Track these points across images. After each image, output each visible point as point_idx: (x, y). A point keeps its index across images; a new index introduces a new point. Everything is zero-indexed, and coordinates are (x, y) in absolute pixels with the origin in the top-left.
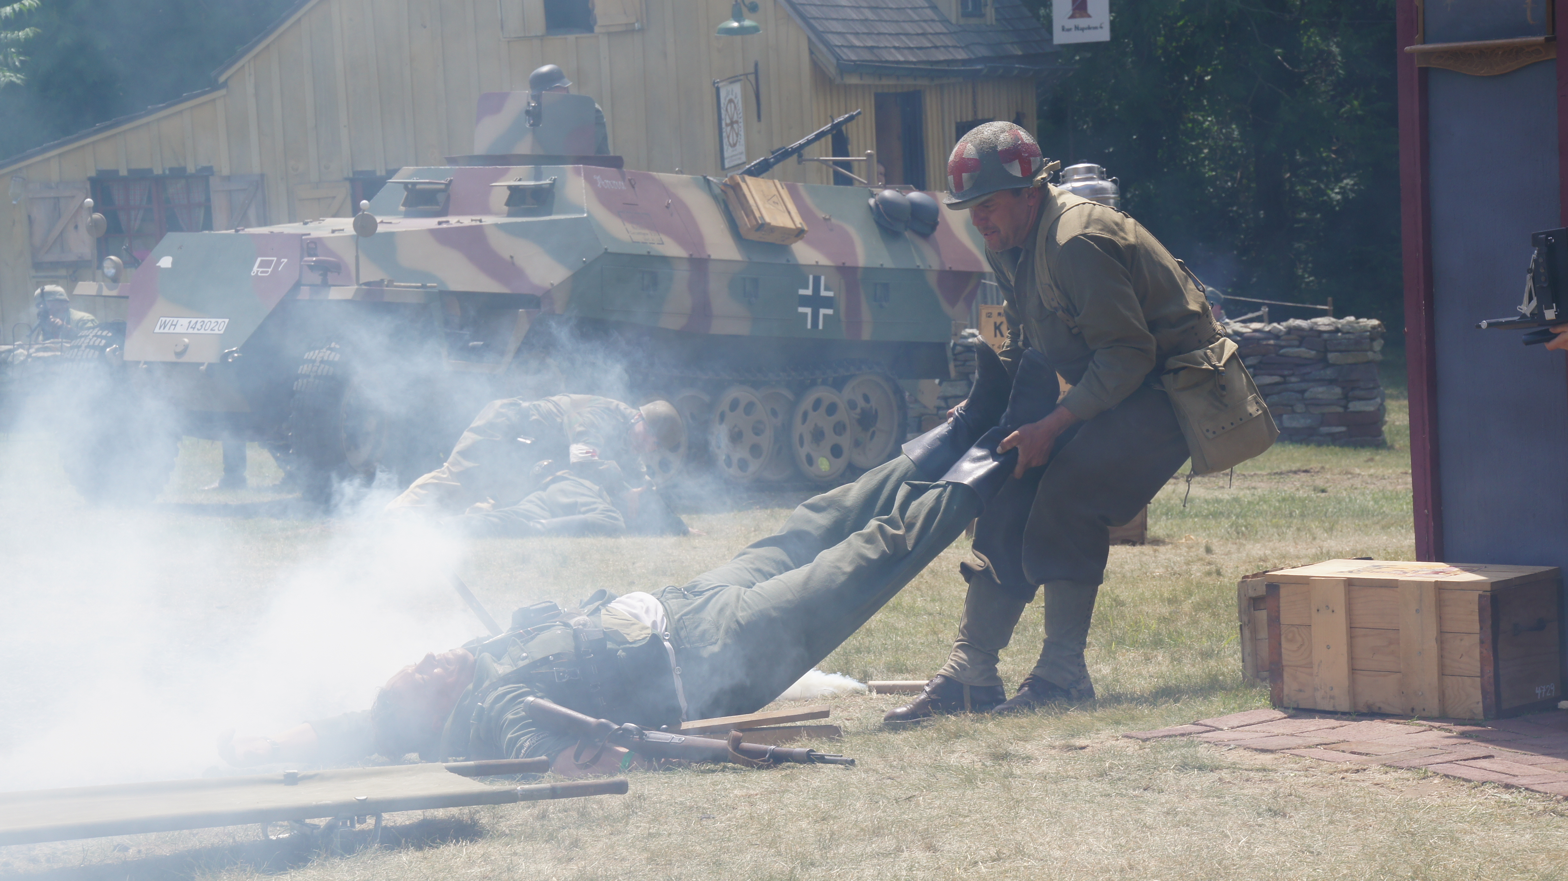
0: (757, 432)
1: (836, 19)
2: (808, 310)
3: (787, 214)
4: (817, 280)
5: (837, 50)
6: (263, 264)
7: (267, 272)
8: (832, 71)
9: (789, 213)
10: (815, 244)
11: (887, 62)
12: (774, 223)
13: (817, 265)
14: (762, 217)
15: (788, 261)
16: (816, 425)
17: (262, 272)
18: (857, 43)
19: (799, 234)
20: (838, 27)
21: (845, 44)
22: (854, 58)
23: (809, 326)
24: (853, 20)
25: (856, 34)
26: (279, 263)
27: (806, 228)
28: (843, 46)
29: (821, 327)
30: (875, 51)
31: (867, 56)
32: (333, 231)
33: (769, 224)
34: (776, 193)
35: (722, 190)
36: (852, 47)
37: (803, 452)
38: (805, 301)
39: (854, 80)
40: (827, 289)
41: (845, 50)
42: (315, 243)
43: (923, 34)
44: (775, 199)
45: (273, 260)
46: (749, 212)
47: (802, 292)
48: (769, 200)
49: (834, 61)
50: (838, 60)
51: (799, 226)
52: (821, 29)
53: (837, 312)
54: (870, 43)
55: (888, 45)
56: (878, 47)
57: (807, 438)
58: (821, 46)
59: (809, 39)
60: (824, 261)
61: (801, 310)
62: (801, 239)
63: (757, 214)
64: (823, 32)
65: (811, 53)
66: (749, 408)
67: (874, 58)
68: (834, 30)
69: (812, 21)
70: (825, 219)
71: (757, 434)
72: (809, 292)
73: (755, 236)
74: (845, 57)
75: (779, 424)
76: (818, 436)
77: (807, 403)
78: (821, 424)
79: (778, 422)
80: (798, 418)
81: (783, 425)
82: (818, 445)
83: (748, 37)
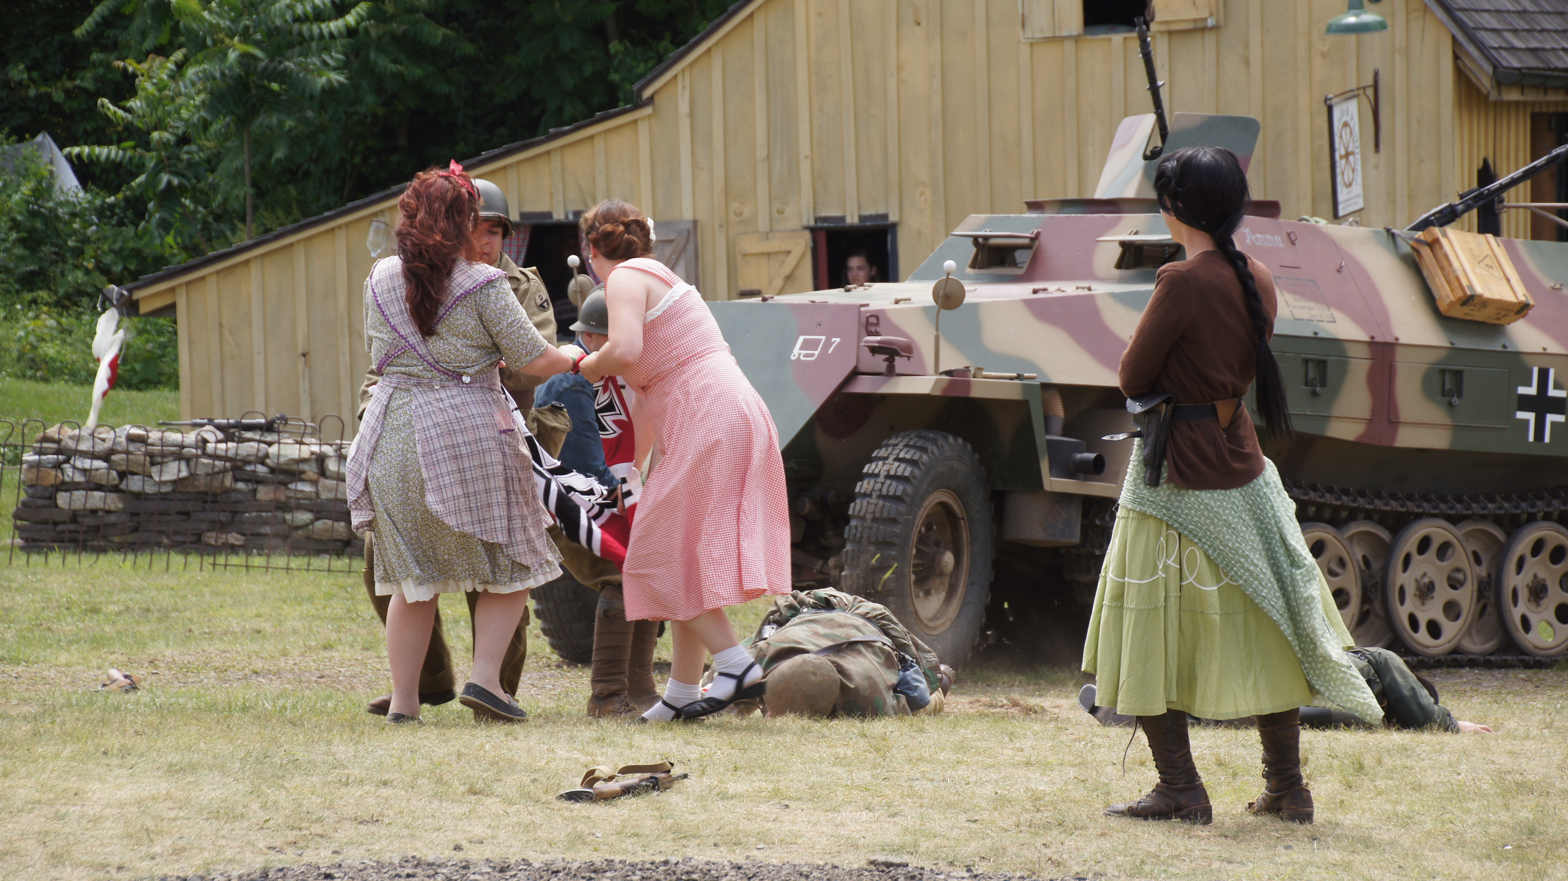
0: (1454, 584)
1: (1488, 11)
2: (1531, 416)
3: (1504, 282)
4: (1544, 375)
5: (1494, 52)
6: (806, 345)
7: (812, 355)
8: (1485, 83)
9: (1508, 280)
10: (1542, 326)
11: (1556, 69)
12: (1487, 295)
13: (1545, 354)
14: (1471, 286)
15: (1504, 346)
16: (1535, 576)
17: (805, 356)
18: (1518, 43)
19: (1522, 309)
20: (1492, 22)
21: (1504, 45)
22: (1516, 64)
23: (1531, 438)
24: (1508, 12)
25: (1515, 31)
26: (828, 343)
27: (1531, 302)
28: (1500, 48)
29: (1547, 439)
30: (1540, 54)
31: (1531, 62)
32: (897, 302)
33: (1481, 296)
34: (1490, 253)
35: (1413, 248)
36: (1512, 49)
37: (1516, 613)
38: (1526, 403)
39: (1513, 96)
40: (1557, 386)
41: (1504, 53)
42: (877, 317)
44: (1488, 261)
45: (820, 340)
46: (1452, 279)
47: (1522, 390)
48: (1480, 262)
49: (1489, 69)
50: (1495, 67)
51: (1522, 299)
52: (1471, 25)
54: (1534, 44)
55: (1555, 46)
56: (1543, 49)
57: (1523, 595)
58: (1472, 49)
59: (1454, 39)
60: (1554, 348)
61: (1521, 415)
62: (1523, 317)
63: (1465, 283)
64: (1475, 29)
65: (1456, 57)
66: (1444, 550)
67: (1541, 65)
68: (1488, 26)
69: (1460, 14)
70: (1553, 288)
71: (1454, 587)
72: (1532, 391)
73: (1459, 313)
74: (1505, 64)
75: (1484, 574)
76: (1538, 592)
77: (1523, 545)
78: (1541, 575)
79: (1482, 571)
80: (1512, 565)
81: (1489, 576)
82: (1538, 605)
83: (1365, 37)
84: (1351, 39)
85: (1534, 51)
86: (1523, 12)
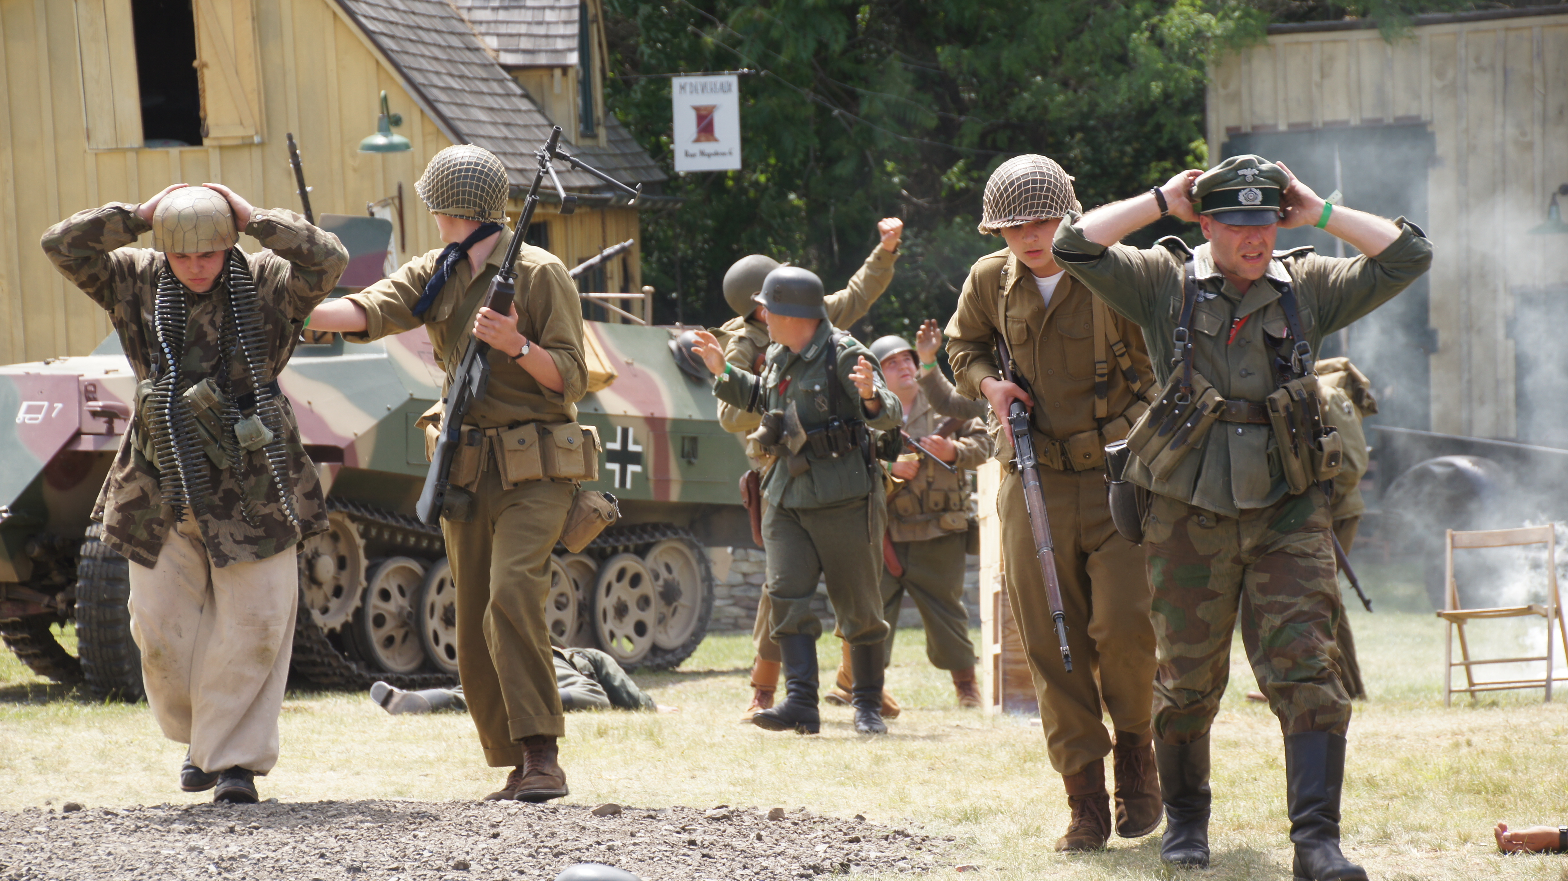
0: (560, 606)
2: (616, 467)
4: (625, 432)
6: (30, 410)
7: (37, 419)
9: (597, 355)
10: (625, 393)
13: (626, 416)
15: (596, 410)
16: (619, 598)
17: (31, 419)
19: (609, 379)
23: (617, 484)
26: (51, 409)
27: (615, 373)
29: (628, 485)
30: (525, 173)
37: (606, 628)
38: (612, 456)
40: (636, 442)
42: (94, 386)
45: (42, 407)
47: (609, 446)
51: (608, 370)
53: (645, 469)
55: (533, 167)
56: (526, 170)
57: (611, 613)
60: (633, 411)
61: (609, 466)
62: (609, 385)
70: (627, 363)
72: (617, 446)
75: (581, 597)
79: (580, 595)
80: (602, 590)
81: (584, 598)
82: (621, 621)
83: (391, 156)
84: (378, 156)
86: (506, 139)
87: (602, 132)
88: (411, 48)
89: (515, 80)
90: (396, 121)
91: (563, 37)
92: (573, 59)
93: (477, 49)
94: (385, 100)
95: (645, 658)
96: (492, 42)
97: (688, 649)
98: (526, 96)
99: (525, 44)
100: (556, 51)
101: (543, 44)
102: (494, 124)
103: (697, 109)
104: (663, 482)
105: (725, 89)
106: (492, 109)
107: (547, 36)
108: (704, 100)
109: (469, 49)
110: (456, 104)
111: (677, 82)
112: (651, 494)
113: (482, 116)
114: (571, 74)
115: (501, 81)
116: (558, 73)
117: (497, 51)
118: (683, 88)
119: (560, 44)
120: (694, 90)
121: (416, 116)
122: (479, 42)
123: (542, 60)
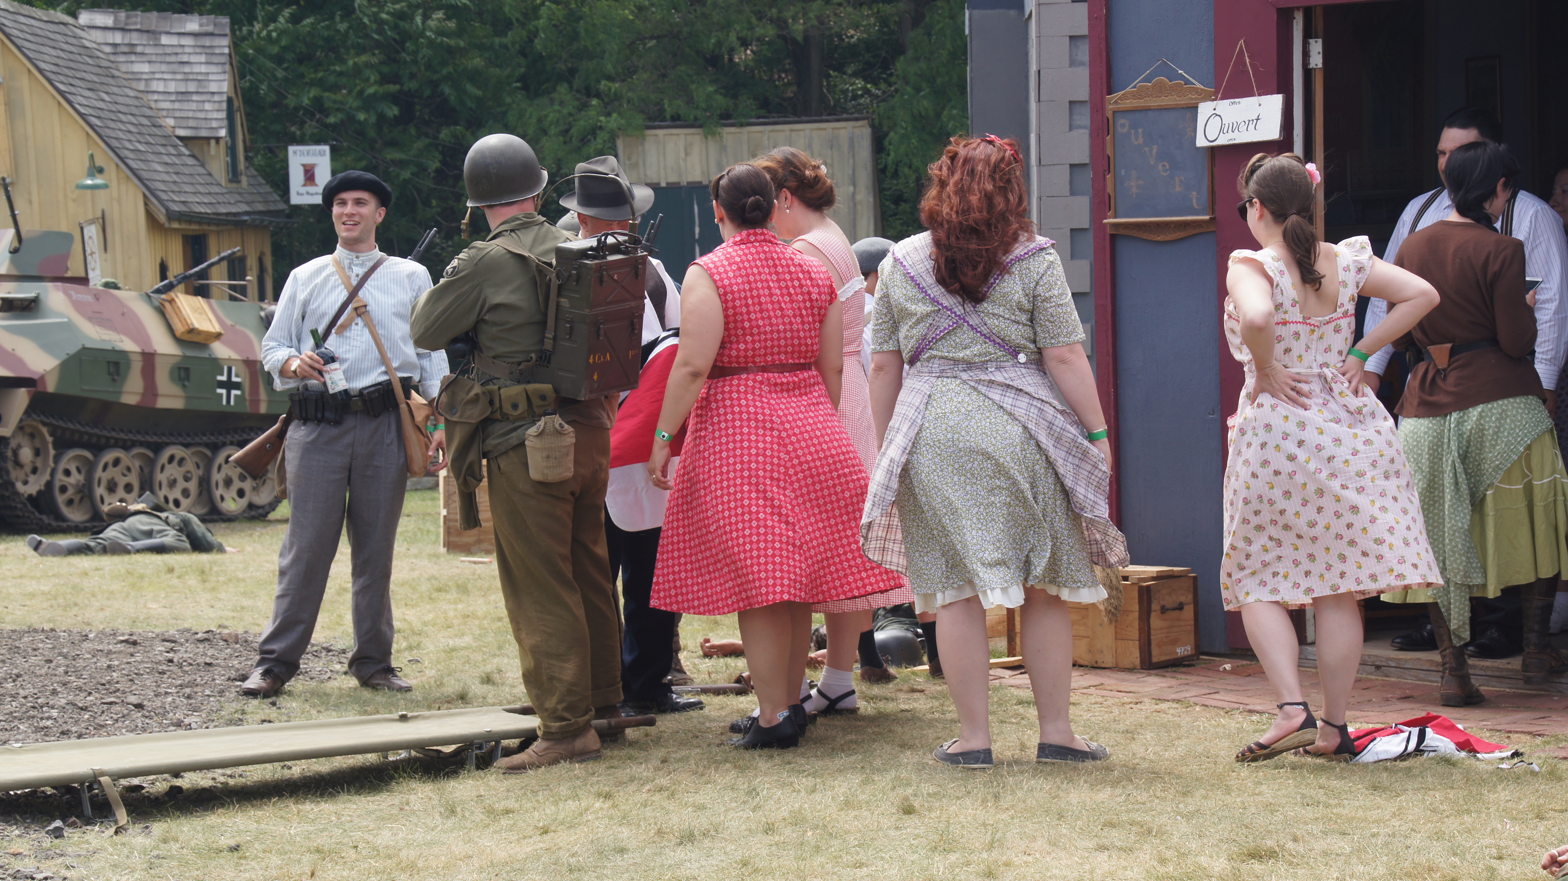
1: (159, 181)
2: (223, 391)
3: (209, 322)
4: (230, 370)
5: (165, 202)
8: (162, 218)
9: (211, 321)
10: (229, 345)
12: (200, 328)
13: (230, 359)
14: (192, 323)
15: (210, 355)
16: (227, 474)
18: (176, 199)
19: (218, 336)
21: (170, 199)
22: (177, 209)
23: (224, 402)
24: (168, 182)
25: (173, 192)
27: (222, 332)
28: (168, 200)
29: (232, 403)
30: (187, 204)
31: (183, 208)
33: (197, 329)
34: (201, 307)
35: (159, 302)
36: (173, 201)
37: (218, 493)
38: (221, 385)
39: (176, 225)
40: (237, 376)
41: (171, 203)
43: (210, 194)
44: (200, 311)
46: (183, 320)
47: (219, 378)
48: (196, 311)
49: (164, 211)
50: (167, 210)
51: (218, 330)
52: (152, 188)
53: (243, 393)
54: (183, 199)
55: (193, 200)
56: (188, 202)
58: (154, 200)
59: (145, 195)
60: (234, 356)
61: (219, 391)
62: (219, 340)
63: (188, 322)
65: (146, 204)
66: (181, 461)
67: (188, 210)
68: (160, 189)
69: (146, 182)
70: (233, 325)
71: (186, 481)
72: (224, 378)
73: (187, 337)
74: (171, 209)
75: (201, 474)
76: (228, 482)
77: (220, 459)
78: (230, 473)
79: (201, 472)
80: (215, 469)
81: (203, 474)
82: (228, 489)
83: (97, 192)
84: (89, 192)
85: (184, 202)
86: (175, 182)
87: (244, 180)
88: (112, 124)
89: (186, 146)
90: (101, 171)
91: (216, 119)
92: (223, 133)
93: (160, 126)
94: (92, 157)
95: (244, 511)
96: (171, 122)
97: (273, 505)
98: (193, 156)
99: (192, 123)
100: (212, 128)
101: (203, 124)
102: (167, 173)
103: (304, 165)
104: (256, 402)
105: (322, 154)
106: (167, 164)
107: (206, 119)
108: (308, 160)
109: (154, 126)
110: (141, 160)
111: (291, 149)
112: (248, 408)
113: (159, 168)
114: (222, 143)
115: (175, 146)
116: (213, 142)
117: (174, 127)
118: (295, 152)
119: (214, 124)
120: (302, 154)
121: (113, 168)
122: (161, 122)
123: (204, 133)
